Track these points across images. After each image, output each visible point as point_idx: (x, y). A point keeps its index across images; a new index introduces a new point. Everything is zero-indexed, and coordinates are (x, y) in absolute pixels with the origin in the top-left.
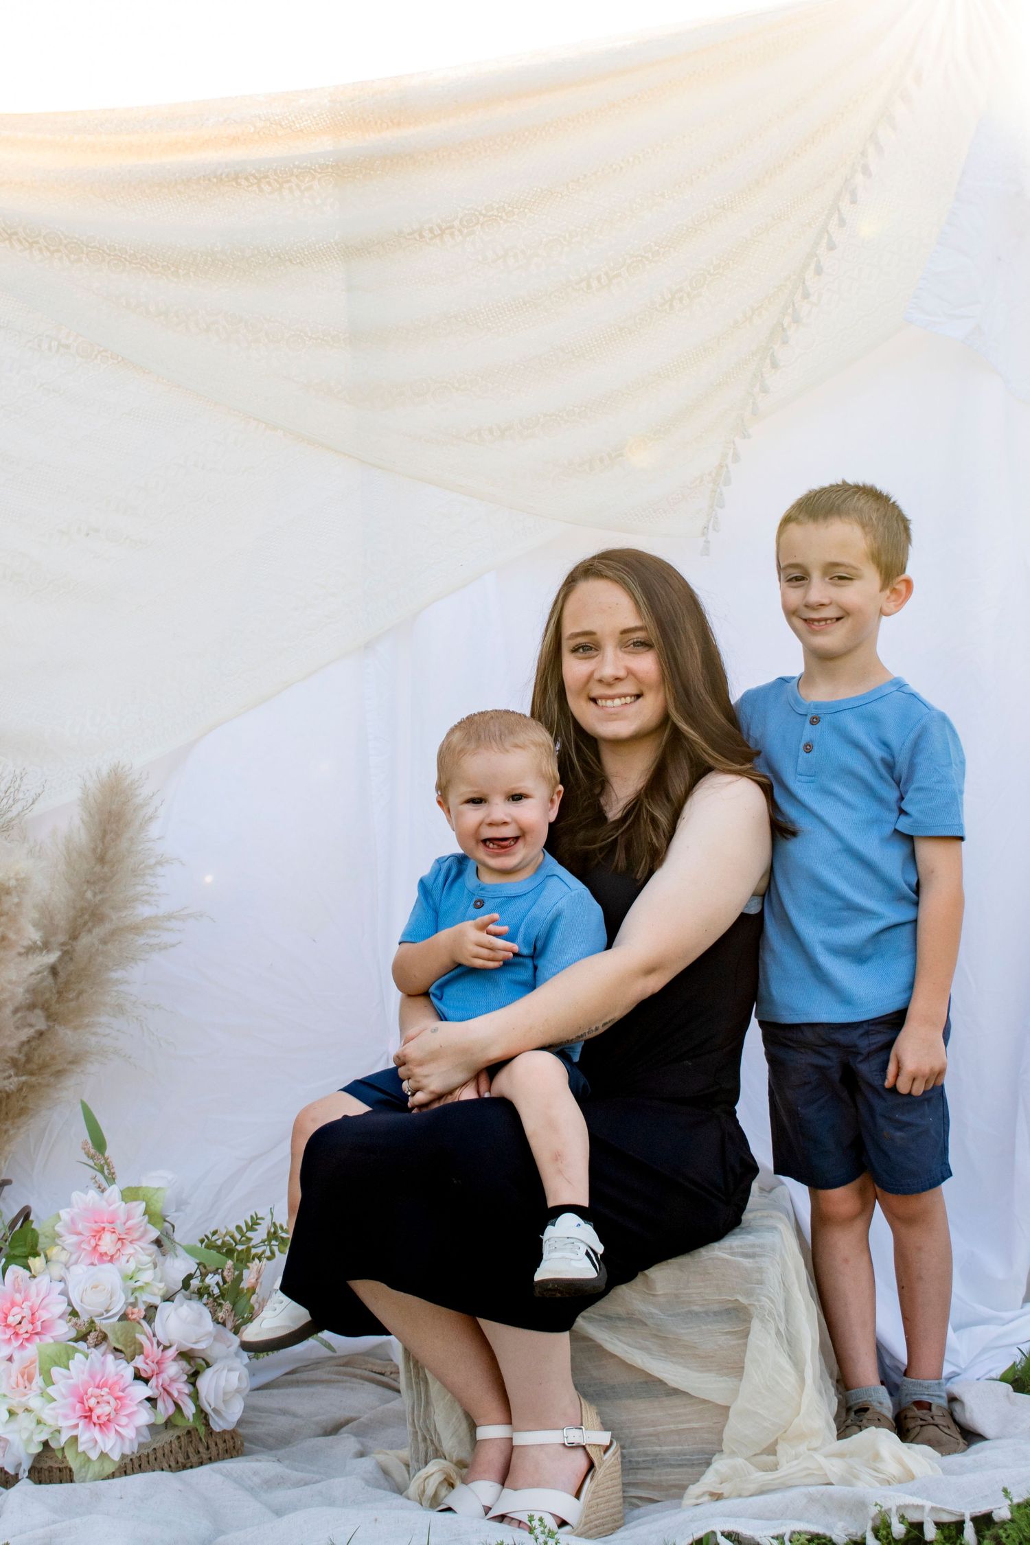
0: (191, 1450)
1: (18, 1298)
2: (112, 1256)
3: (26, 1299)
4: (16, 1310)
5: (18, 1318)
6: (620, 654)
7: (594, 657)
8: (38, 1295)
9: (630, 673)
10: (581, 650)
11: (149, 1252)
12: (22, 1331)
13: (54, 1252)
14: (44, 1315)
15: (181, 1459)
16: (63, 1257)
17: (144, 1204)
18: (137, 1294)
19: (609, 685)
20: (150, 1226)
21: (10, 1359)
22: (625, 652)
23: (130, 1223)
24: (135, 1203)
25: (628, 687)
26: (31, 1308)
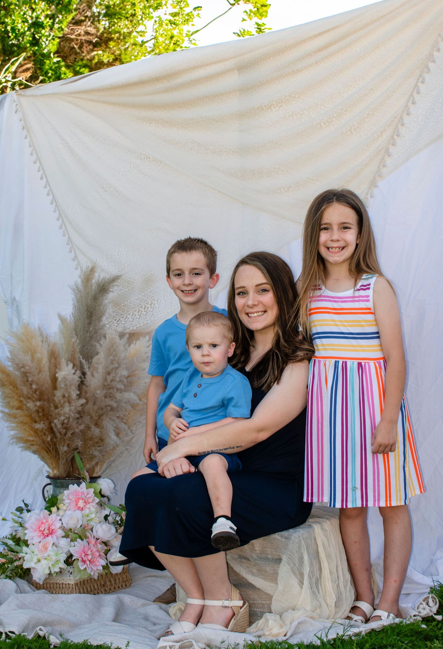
0: (107, 580)
1: (44, 521)
2: (82, 508)
3: (47, 522)
4: (43, 525)
5: (44, 528)
6: (256, 295)
7: (246, 297)
8: (51, 520)
9: (260, 302)
10: (241, 294)
11: (95, 507)
12: (44, 533)
13: (61, 506)
14: (53, 527)
15: (102, 583)
16: (65, 508)
17: (93, 490)
18: (88, 522)
19: (252, 308)
20: (96, 498)
21: (40, 542)
22: (258, 294)
23: (88, 496)
24: (91, 489)
25: (260, 308)
26: (49, 525)
